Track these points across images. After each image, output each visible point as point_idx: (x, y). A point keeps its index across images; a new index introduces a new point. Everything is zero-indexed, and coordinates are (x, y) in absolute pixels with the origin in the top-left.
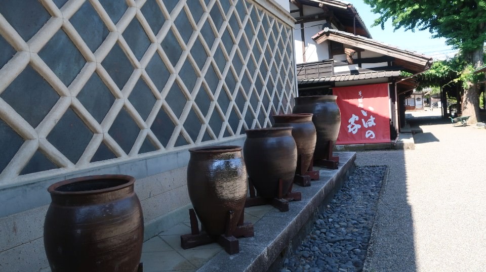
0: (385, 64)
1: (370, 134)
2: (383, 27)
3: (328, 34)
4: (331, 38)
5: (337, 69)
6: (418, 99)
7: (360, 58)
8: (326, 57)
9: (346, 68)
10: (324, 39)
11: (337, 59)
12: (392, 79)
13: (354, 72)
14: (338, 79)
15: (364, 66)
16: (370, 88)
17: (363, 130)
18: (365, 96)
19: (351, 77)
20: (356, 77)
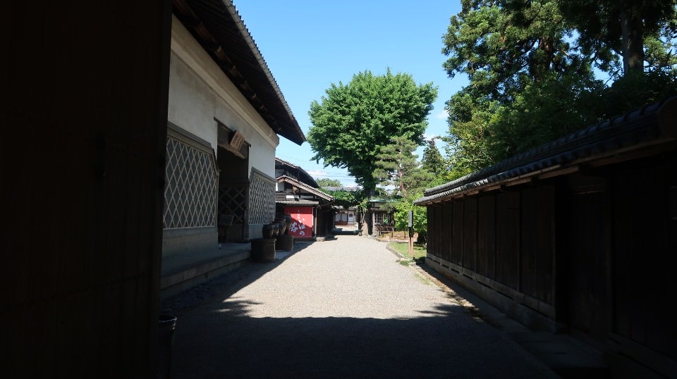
0: (312, 197)
1: (302, 233)
2: (318, 163)
3: (285, 178)
4: (286, 180)
5: (288, 197)
6: (351, 215)
7: (300, 193)
8: (283, 189)
9: (292, 197)
10: (282, 181)
11: (288, 191)
12: (314, 205)
13: (296, 199)
14: (288, 202)
15: (302, 197)
16: (303, 209)
17: (299, 231)
18: (301, 213)
19: (295, 202)
20: (298, 203)
